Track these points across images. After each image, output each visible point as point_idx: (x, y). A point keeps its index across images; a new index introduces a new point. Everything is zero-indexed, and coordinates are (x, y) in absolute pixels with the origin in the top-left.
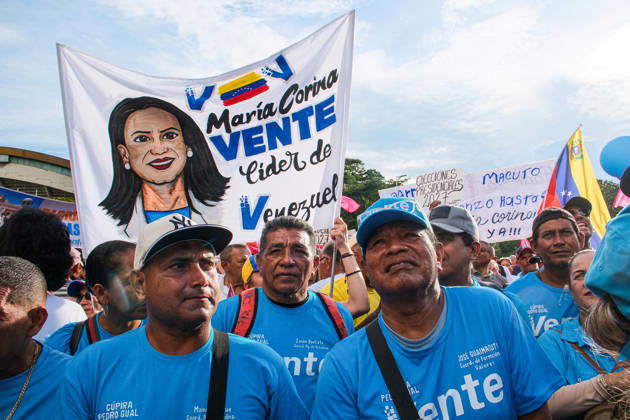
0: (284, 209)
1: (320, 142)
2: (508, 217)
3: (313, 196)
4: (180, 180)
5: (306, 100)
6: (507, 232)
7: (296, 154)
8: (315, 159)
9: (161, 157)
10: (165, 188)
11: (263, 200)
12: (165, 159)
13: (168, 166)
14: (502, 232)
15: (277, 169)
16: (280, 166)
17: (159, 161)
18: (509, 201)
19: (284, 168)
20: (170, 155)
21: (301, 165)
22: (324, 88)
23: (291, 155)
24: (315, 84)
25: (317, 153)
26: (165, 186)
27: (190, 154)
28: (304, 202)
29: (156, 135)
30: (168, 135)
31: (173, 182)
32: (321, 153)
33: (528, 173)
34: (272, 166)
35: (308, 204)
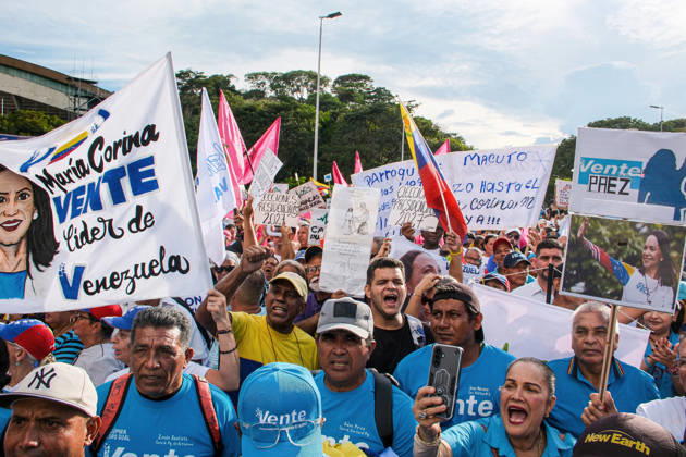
0: (104, 279)
1: (139, 209)
2: (488, 204)
3: (136, 267)
4: (24, 242)
5: (115, 158)
6: (486, 221)
7: (111, 221)
8: (134, 227)
9: (11, 219)
10: (11, 250)
11: (79, 271)
12: (15, 221)
13: (15, 228)
14: (481, 220)
15: (90, 238)
16: (93, 235)
17: (9, 222)
18: (490, 186)
19: (98, 237)
20: (19, 217)
21: (118, 233)
22: (138, 145)
23: (103, 221)
24: (125, 139)
25: (136, 220)
26: (11, 248)
27: (36, 216)
28: (127, 272)
29: (12, 196)
30: (22, 196)
31: (18, 244)
32: (140, 220)
33: (514, 157)
34: (84, 234)
35: (131, 274)
